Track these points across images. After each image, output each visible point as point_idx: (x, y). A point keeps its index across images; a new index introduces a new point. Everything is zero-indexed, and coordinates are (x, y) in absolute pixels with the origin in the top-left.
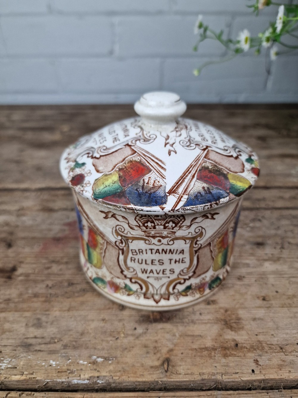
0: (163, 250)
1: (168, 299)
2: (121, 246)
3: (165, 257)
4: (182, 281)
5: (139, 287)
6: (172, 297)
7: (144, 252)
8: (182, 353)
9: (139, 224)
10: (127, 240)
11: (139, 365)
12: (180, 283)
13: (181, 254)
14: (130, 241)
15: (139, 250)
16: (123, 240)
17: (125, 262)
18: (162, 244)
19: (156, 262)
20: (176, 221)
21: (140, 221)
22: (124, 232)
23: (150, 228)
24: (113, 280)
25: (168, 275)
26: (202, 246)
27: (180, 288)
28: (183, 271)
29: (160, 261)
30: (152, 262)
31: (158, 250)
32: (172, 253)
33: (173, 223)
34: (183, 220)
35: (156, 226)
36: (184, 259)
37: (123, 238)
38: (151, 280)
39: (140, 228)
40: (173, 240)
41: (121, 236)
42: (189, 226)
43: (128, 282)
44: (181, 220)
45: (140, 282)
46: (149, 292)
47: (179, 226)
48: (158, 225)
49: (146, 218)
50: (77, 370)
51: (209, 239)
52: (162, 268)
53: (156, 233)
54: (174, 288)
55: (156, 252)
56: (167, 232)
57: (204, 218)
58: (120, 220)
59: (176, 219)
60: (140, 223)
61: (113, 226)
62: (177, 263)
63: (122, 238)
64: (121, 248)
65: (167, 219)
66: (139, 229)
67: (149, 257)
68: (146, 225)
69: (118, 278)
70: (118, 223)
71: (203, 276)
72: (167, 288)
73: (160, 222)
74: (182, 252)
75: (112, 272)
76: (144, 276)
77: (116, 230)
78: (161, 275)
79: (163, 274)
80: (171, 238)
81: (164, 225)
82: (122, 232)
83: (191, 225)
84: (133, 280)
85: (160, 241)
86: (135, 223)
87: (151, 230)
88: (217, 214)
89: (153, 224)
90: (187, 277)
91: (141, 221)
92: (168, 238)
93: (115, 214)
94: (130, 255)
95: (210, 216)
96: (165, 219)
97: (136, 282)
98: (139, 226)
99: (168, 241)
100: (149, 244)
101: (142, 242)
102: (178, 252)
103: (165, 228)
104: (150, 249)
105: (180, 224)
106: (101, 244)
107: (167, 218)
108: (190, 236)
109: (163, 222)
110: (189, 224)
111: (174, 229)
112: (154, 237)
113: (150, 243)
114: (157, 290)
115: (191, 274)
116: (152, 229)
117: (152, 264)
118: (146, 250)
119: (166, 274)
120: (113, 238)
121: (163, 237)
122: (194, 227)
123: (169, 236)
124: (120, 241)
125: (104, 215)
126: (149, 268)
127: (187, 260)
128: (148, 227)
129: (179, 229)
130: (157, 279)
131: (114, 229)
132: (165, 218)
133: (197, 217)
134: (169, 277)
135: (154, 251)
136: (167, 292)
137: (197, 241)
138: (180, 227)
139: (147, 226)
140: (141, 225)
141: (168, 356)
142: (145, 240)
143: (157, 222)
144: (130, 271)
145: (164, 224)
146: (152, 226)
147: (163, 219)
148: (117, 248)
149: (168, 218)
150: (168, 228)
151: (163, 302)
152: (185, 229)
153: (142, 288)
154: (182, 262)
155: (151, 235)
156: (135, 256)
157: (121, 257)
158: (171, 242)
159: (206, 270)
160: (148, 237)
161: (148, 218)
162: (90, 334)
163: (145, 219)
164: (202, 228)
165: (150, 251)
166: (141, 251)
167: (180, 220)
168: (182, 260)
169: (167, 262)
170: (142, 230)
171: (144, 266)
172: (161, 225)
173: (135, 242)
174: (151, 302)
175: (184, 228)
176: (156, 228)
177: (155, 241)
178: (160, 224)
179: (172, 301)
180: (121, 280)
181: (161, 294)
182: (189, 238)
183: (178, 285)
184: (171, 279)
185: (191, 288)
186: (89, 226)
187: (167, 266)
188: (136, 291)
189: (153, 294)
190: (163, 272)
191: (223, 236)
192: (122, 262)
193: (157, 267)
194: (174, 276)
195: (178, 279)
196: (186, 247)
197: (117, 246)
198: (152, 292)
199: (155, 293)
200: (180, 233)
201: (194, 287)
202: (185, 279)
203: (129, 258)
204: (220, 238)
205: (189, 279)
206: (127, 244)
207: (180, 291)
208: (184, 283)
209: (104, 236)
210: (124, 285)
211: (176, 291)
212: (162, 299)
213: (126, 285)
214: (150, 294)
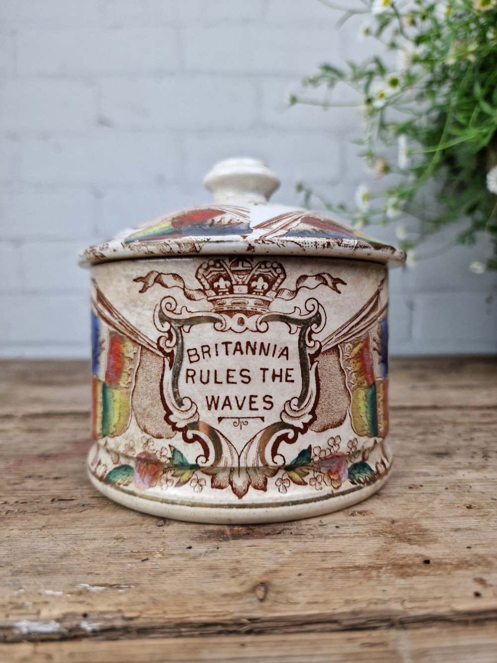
0: (248, 343)
1: (265, 489)
2: (168, 347)
3: (254, 362)
4: (291, 435)
5: (202, 452)
6: (271, 481)
7: (213, 352)
8: (300, 575)
9: (203, 286)
10: (180, 328)
11: (192, 593)
12: (284, 437)
13: (283, 358)
14: (186, 328)
15: (203, 347)
16: (172, 330)
17: (175, 384)
18: (247, 329)
19: (237, 377)
20: (270, 278)
21: (205, 277)
22: (175, 309)
23: (224, 293)
24: (147, 449)
25: (262, 412)
26: (323, 350)
27: (289, 452)
28: (290, 402)
29: (244, 373)
30: (228, 376)
31: (238, 343)
32: (266, 354)
33: (265, 281)
34: (282, 276)
35: (235, 287)
36: (290, 372)
37: (173, 325)
38: (225, 428)
39: (205, 294)
41: (169, 320)
42: (293, 292)
43: (177, 441)
44: (279, 276)
45: (203, 435)
46: (222, 464)
47: (276, 289)
48: (237, 284)
49: (216, 269)
50: (35, 603)
51: (335, 338)
52: (248, 389)
53: (234, 303)
55: (236, 350)
56: (255, 300)
57: (320, 282)
58: (169, 285)
59: (270, 271)
60: (205, 283)
61: (156, 303)
62: (277, 379)
63: (171, 326)
64: (168, 351)
65: (253, 272)
66: (203, 296)
67: (219, 362)
68: (216, 285)
69: (159, 437)
70: (166, 292)
71: (333, 432)
72: (261, 453)
73: (242, 277)
74: (285, 352)
75: (148, 426)
76: (208, 417)
77: (161, 310)
78: (246, 412)
79: (251, 409)
80: (263, 317)
81: (249, 285)
82: (172, 311)
83: (298, 290)
84: (190, 435)
85: (241, 322)
86: (197, 285)
87: (225, 296)
88: (344, 284)
89: (228, 283)
90: (298, 424)
91: (207, 278)
92: (258, 316)
93: (160, 274)
94: (186, 364)
95: (330, 283)
96: (251, 271)
97: (196, 438)
98: (203, 291)
99: (256, 322)
100: (222, 331)
101: (209, 325)
102: (278, 353)
103: (251, 290)
104: (223, 343)
105: (276, 285)
106: (131, 359)
107: (252, 269)
108: (296, 316)
109: (246, 276)
110: (293, 288)
111: (268, 294)
112: (230, 313)
113: (224, 327)
114: (239, 457)
115: (307, 418)
116: (227, 293)
117: (228, 382)
118: (216, 345)
119: (257, 409)
120: (151, 332)
121: (248, 313)
122: (303, 295)
123: (259, 310)
124: (167, 335)
125: (140, 285)
126: (221, 392)
127: (297, 375)
128: (219, 291)
129: (276, 297)
130: (240, 422)
131: (158, 309)
132: (250, 268)
133: (308, 275)
134: (262, 419)
135: (231, 348)
136: (261, 465)
137: (311, 332)
138: (279, 291)
139: (219, 286)
140: (207, 286)
141: (265, 579)
142: (214, 321)
143: (236, 276)
144: (183, 408)
145: (249, 282)
146: (226, 287)
147: (246, 270)
148: (161, 354)
149: (255, 269)
150: (256, 292)
151: (253, 496)
152: (288, 298)
153: (207, 454)
154: (287, 381)
155: (225, 309)
156: (193, 366)
157: (169, 375)
158: (263, 327)
159: (338, 418)
160: (220, 312)
161: (219, 269)
162: (83, 556)
163: (213, 273)
164: (319, 304)
165: (224, 346)
166: (206, 350)
167: (276, 275)
168: (287, 375)
169: (256, 375)
170: (209, 299)
171: (212, 389)
172: (243, 284)
173: (196, 328)
174: (227, 496)
175: (285, 295)
176: (235, 292)
177: (232, 322)
178: (240, 283)
179: (273, 494)
180: (164, 443)
181: (247, 469)
182: (296, 321)
183: (283, 444)
184: (267, 424)
185: (310, 460)
186: (111, 333)
187: (258, 388)
188: (195, 467)
189: (232, 470)
190: (251, 402)
191: (360, 345)
192: (168, 390)
193: (238, 391)
194: (273, 418)
195: (282, 425)
196: (292, 342)
197: (161, 349)
198: (229, 464)
199: (236, 465)
200: (279, 306)
201: (316, 459)
202: (297, 430)
203: (183, 373)
204: (355, 346)
205: (304, 431)
206: (180, 337)
207: (288, 463)
208: (294, 440)
209: (137, 335)
210: (170, 455)
211: (279, 460)
212: (251, 489)
213: (174, 451)
214: (224, 469)
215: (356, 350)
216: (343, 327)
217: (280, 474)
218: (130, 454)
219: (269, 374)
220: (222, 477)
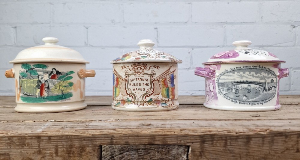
0: (140, 79)
1: (143, 105)
3: (142, 82)
4: (148, 95)
5: (132, 98)
6: (145, 104)
7: (134, 80)
12: (147, 96)
13: (147, 81)
15: (132, 79)
17: (128, 86)
19: (138, 85)
22: (128, 72)
24: (123, 99)
25: (143, 91)
26: (155, 80)
27: (148, 99)
28: (148, 89)
29: (140, 84)
32: (144, 81)
33: (143, 67)
38: (136, 94)
40: (143, 74)
41: (127, 74)
43: (128, 96)
44: (146, 66)
45: (132, 95)
46: (136, 100)
48: (138, 68)
51: (158, 78)
52: (140, 87)
53: (138, 71)
54: (145, 99)
57: (154, 67)
59: (144, 65)
61: (124, 71)
62: (146, 85)
65: (141, 66)
67: (135, 82)
69: (125, 96)
70: (126, 69)
71: (157, 96)
72: (143, 99)
74: (147, 80)
75: (123, 94)
76: (133, 92)
77: (125, 73)
78: (140, 91)
83: (150, 69)
84: (130, 95)
85: (139, 75)
86: (131, 68)
87: (136, 70)
88: (159, 67)
90: (150, 94)
93: (125, 66)
94: (129, 82)
95: (156, 67)
97: (131, 96)
98: (133, 69)
102: (146, 80)
103: (141, 69)
106: (120, 82)
108: (149, 73)
110: (149, 68)
111: (144, 70)
112: (137, 73)
114: (139, 99)
115: (152, 93)
120: (124, 77)
121: (140, 73)
122: (151, 70)
123: (142, 72)
124: (126, 77)
125: (122, 68)
126: (136, 87)
127: (149, 84)
130: (139, 93)
133: (152, 66)
135: (137, 79)
136: (143, 101)
137: (152, 77)
138: (146, 69)
139: (135, 68)
142: (134, 74)
143: (138, 66)
144: (129, 90)
151: (141, 106)
153: (133, 99)
156: (131, 83)
157: (127, 84)
158: (143, 76)
159: (158, 93)
163: (134, 66)
164: (154, 71)
169: (142, 84)
171: (134, 87)
173: (131, 76)
174: (137, 106)
175: (147, 70)
177: (137, 75)
179: (145, 106)
180: (126, 97)
181: (140, 101)
182: (149, 75)
183: (147, 97)
184: (144, 93)
185: (152, 100)
186: (117, 77)
187: (142, 87)
188: (131, 101)
189: (137, 102)
190: (141, 89)
191: (164, 79)
192: (126, 87)
193: (139, 87)
194: (145, 92)
195: (146, 94)
196: (149, 78)
197: (125, 80)
198: (137, 100)
199: (138, 101)
200: (146, 72)
201: (153, 100)
202: (149, 95)
203: (129, 84)
204: (162, 79)
205: (151, 95)
206: (129, 77)
207: (148, 101)
208: (149, 96)
209: (121, 77)
210: (127, 99)
211: (146, 100)
212: (141, 105)
213: (127, 98)
214: (136, 101)
215: (163, 80)
216: (160, 76)
217: (147, 103)
218: (120, 100)
219: (144, 84)
220: (136, 103)
